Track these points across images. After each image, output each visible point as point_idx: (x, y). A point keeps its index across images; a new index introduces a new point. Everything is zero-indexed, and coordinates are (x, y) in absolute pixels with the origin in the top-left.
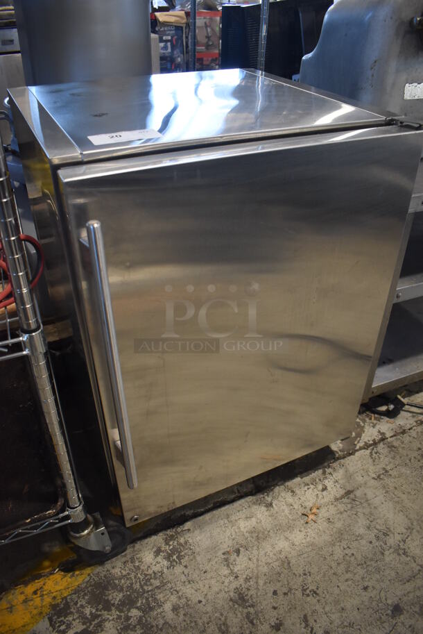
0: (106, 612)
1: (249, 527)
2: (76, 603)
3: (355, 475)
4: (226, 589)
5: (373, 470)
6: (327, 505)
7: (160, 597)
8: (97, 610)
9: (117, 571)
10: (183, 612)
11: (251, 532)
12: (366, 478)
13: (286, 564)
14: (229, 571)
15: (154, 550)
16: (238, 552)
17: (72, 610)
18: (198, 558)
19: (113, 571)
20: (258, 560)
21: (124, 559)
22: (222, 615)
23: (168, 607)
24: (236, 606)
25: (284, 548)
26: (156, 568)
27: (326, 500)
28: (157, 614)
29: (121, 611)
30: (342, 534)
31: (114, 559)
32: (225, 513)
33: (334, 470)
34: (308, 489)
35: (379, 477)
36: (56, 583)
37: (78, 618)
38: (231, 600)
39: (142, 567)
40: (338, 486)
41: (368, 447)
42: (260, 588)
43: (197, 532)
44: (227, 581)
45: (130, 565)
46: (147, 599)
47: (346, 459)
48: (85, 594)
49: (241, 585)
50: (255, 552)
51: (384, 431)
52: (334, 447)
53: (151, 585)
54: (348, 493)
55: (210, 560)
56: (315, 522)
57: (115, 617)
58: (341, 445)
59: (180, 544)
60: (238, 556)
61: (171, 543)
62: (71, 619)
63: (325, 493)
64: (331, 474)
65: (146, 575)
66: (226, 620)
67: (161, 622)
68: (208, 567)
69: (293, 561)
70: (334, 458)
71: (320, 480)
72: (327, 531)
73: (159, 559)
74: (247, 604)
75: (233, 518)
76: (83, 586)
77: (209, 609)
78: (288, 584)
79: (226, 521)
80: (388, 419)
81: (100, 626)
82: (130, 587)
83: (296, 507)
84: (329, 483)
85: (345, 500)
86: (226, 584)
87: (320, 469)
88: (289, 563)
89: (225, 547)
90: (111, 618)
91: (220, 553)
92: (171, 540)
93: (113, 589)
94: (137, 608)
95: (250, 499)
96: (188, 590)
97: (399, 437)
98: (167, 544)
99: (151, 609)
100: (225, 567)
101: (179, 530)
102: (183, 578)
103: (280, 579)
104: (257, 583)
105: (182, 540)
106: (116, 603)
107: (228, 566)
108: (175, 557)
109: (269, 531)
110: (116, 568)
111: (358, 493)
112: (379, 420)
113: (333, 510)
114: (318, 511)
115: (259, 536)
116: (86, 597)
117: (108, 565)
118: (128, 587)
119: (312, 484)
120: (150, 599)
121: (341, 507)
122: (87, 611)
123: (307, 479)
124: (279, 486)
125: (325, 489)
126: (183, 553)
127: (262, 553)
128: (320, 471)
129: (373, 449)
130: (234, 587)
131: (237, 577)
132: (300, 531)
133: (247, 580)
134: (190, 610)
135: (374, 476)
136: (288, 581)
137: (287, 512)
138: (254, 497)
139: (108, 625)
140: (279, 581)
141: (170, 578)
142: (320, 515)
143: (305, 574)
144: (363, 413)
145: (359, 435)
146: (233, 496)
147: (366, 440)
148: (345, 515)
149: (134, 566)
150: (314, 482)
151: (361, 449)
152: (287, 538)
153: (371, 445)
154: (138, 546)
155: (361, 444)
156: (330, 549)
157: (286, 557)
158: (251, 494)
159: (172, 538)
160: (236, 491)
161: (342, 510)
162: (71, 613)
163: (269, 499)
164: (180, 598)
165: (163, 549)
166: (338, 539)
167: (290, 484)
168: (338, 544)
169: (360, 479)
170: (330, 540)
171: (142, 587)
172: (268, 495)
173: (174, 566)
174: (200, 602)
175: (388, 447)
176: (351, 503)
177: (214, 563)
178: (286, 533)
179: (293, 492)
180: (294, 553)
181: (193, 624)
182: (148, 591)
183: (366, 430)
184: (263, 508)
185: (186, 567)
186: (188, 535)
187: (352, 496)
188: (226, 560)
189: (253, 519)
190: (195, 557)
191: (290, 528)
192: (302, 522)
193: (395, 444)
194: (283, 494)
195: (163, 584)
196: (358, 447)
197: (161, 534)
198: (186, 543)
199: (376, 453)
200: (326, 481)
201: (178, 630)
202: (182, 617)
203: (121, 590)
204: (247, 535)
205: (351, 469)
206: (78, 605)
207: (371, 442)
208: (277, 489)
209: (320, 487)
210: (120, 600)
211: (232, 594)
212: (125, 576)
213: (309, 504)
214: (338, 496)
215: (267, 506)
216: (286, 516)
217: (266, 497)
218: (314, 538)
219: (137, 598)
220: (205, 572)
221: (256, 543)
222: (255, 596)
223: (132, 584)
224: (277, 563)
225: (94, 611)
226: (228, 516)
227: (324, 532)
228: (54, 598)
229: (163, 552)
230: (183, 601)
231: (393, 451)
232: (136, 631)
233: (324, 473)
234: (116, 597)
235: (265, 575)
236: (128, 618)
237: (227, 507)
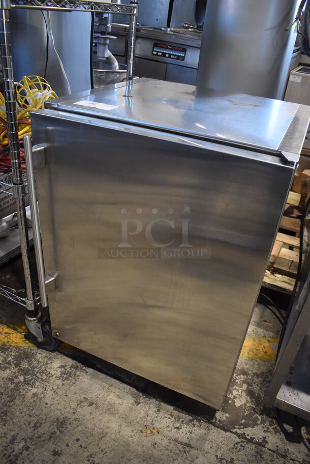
0: (14, 366)
1: (113, 401)
2: (11, 352)
3: (208, 442)
4: (63, 412)
5: (224, 451)
6: (166, 436)
7: (37, 383)
8: (12, 362)
9: (39, 357)
10: (35, 399)
11: (110, 404)
12: (212, 451)
13: (102, 435)
14: (75, 407)
15: (63, 364)
16: (91, 404)
17: (7, 352)
18: (72, 387)
19: (38, 355)
20: (93, 418)
21: (47, 355)
22: (46, 419)
23: (34, 390)
24: (56, 424)
25: (112, 428)
26: (52, 372)
27: (170, 434)
28: (27, 388)
29: (18, 372)
30: (150, 458)
31: (45, 351)
32: (112, 383)
33: (200, 426)
34: (169, 418)
35: (221, 459)
36: (16, 338)
37: (4, 357)
38: (58, 419)
39: (48, 365)
40: (188, 435)
41: (243, 438)
42: (76, 430)
43: (88, 377)
44: (68, 410)
45: (46, 359)
46: (32, 379)
47: (217, 429)
48: (18, 352)
49: (70, 419)
50: (98, 414)
51: (268, 442)
52: (218, 415)
53: (42, 375)
54: (189, 445)
55: (75, 393)
56: (146, 436)
57: (14, 371)
58: (224, 418)
59: (75, 374)
60: (89, 406)
61: (72, 369)
62: (2, 355)
63: (175, 430)
64: (194, 425)
65: (45, 370)
66: (44, 423)
67: (24, 393)
68: (70, 395)
69: (107, 438)
70: (209, 420)
71: (183, 421)
72: (145, 448)
73: (59, 370)
74: (60, 429)
75: (112, 388)
76: (22, 348)
77: (45, 411)
78: (88, 444)
79: (107, 386)
80: (284, 438)
81: (5, 368)
82: (34, 368)
83: (149, 418)
84: (185, 428)
85: (180, 447)
86: (66, 410)
87: (192, 416)
88: (103, 437)
89: (89, 396)
90: (12, 370)
91: (83, 396)
92: (74, 368)
93: (28, 361)
94: (25, 378)
95: (134, 390)
96: (49, 394)
97: (275, 455)
98: (71, 368)
99: (28, 384)
100: (76, 404)
101: (84, 368)
102: (55, 388)
103: (89, 438)
104: (78, 426)
105: (78, 373)
106: (22, 367)
107: (78, 404)
108: (65, 376)
109: (118, 413)
110: (41, 355)
111: (193, 452)
112: (276, 433)
113: (165, 442)
114: (156, 433)
115: (111, 410)
116: (17, 354)
117: (39, 351)
118: (33, 366)
119: (175, 419)
120: (33, 380)
121: (172, 447)
122: (10, 358)
123: (176, 413)
124: (156, 400)
125: (178, 428)
126: (70, 378)
127: (100, 417)
128: (190, 418)
129: (243, 442)
130: (67, 416)
131: (74, 413)
132: (132, 431)
133: (76, 420)
134: (39, 402)
135: (219, 455)
136: (90, 443)
137: (141, 415)
138: (136, 392)
139: (8, 371)
140: (87, 438)
141: (52, 381)
142: (154, 437)
143: (102, 451)
144: (270, 417)
145: (246, 426)
146: (127, 380)
147: (246, 433)
148: (167, 452)
149: (47, 362)
150: (177, 419)
151: (235, 433)
152: (121, 426)
153: (246, 439)
154: (60, 356)
155: (239, 431)
156: (132, 457)
157: (107, 433)
158: (138, 389)
159: (76, 368)
160: (132, 380)
161: (170, 448)
162: (5, 353)
163: (142, 400)
164: (42, 393)
165: (66, 368)
166: (144, 458)
167: (163, 404)
168: (141, 460)
169: (207, 447)
170: (140, 453)
171: (38, 372)
172: (144, 398)
173: (60, 379)
174: (47, 404)
175: (257, 452)
176: (181, 451)
177: (75, 396)
178: (124, 423)
179: (159, 410)
180: (113, 436)
181: (31, 408)
182: (37, 377)
183: (256, 428)
184: (132, 401)
185: (63, 384)
186: (84, 374)
187: (187, 449)
188: (81, 402)
189: (120, 400)
190: (72, 385)
191: (130, 424)
192: (140, 429)
193: (265, 456)
194: (152, 406)
195: (46, 381)
196: (234, 431)
197: (75, 361)
198: (79, 376)
199: (241, 446)
200: (185, 426)
201: (24, 403)
202: (32, 401)
203: (30, 365)
204: (106, 402)
205: (210, 437)
206: (10, 353)
207: (249, 437)
208: (153, 400)
209: (177, 425)
210: (24, 368)
211: (62, 417)
212: (39, 361)
213: (157, 425)
214: (179, 440)
215: (135, 402)
216: (137, 416)
217: (142, 398)
218: (133, 443)
219: (30, 374)
220: (66, 396)
221: (104, 411)
222: (68, 430)
223: (36, 367)
224: (98, 430)
225: (11, 361)
226: (111, 385)
227: (143, 446)
228: (8, 342)
229: (65, 369)
230: (42, 396)
231: (256, 457)
232: (12, 385)
233: (191, 421)
234: (25, 365)
235: (86, 428)
236: (17, 377)
237: (118, 382)
